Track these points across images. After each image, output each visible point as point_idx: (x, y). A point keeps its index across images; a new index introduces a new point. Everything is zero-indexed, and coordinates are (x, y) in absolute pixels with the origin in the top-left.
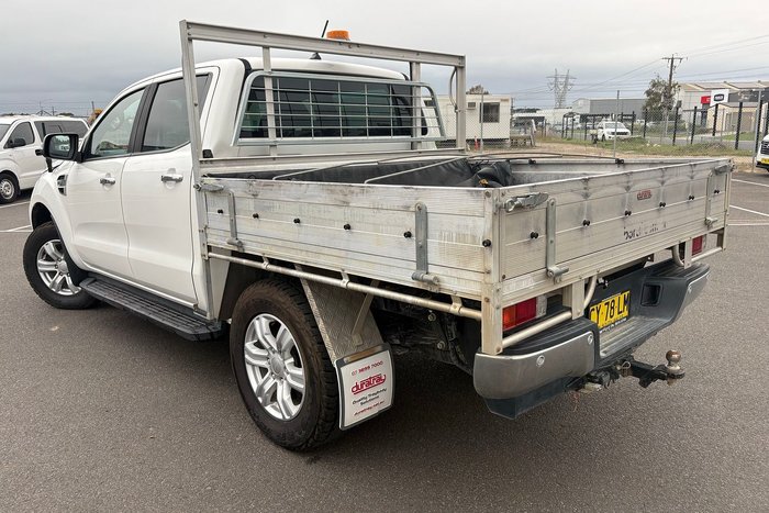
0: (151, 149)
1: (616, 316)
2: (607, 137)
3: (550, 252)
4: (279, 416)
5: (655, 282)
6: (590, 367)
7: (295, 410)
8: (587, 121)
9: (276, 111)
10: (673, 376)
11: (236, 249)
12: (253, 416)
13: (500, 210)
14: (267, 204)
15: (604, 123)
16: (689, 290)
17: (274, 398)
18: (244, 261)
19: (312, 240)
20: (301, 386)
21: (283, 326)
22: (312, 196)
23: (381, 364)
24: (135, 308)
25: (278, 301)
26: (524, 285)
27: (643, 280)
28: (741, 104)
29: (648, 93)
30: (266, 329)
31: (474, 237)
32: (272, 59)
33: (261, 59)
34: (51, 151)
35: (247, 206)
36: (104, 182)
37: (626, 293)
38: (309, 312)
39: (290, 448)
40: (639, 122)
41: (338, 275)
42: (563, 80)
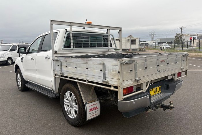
0: (43, 51)
1: (157, 92)
2: (164, 48)
3: (136, 75)
4: (72, 118)
5: (168, 84)
6: (148, 105)
7: (75, 116)
8: (160, 44)
9: (73, 41)
10: (171, 108)
11: (62, 75)
12: (66, 118)
13: (122, 64)
14: (69, 63)
15: (163, 44)
16: (177, 86)
17: (71, 113)
18: (64, 78)
19: (79, 72)
20: (77, 110)
21: (73, 94)
22: (79, 61)
23: (97, 104)
24: (38, 90)
25: (72, 88)
26: (129, 83)
27: (165, 83)
28: (200, 39)
29: (176, 37)
30: (69, 95)
31: (116, 71)
32: (72, 29)
33: (70, 29)
34: (19, 52)
35: (64, 64)
36: (32, 59)
37: (160, 87)
38: (79, 91)
39: (74, 126)
40: (173, 44)
41: (85, 81)
42: (153, 34)
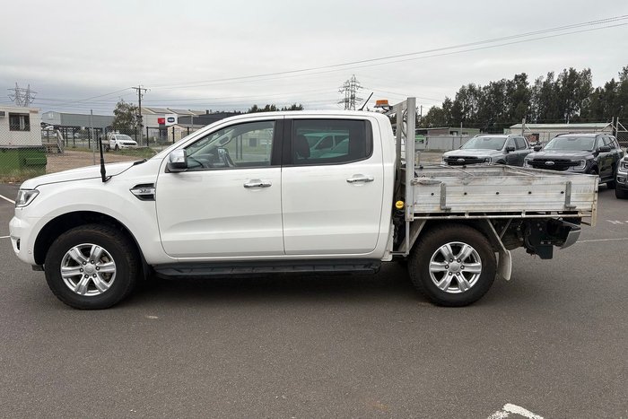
2: (120, 146)
4: (458, 292)
7: (470, 284)
14: (475, 187)
18: (449, 217)
19: (506, 200)
20: (478, 270)
21: (466, 245)
29: (116, 112)
35: (458, 189)
42: (25, 93)
